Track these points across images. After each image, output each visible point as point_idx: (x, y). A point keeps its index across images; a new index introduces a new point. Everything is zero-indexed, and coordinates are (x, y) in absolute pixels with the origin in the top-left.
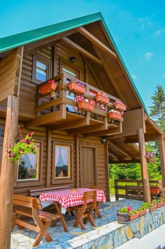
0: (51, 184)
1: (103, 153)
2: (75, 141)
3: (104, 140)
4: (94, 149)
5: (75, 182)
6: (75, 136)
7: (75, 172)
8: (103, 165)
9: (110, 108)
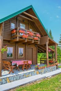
0: (17, 59)
1: (36, 50)
2: (26, 46)
3: (36, 46)
4: (32, 48)
5: (25, 58)
6: (26, 45)
7: (25, 55)
8: (36, 53)
9: (34, 36)
